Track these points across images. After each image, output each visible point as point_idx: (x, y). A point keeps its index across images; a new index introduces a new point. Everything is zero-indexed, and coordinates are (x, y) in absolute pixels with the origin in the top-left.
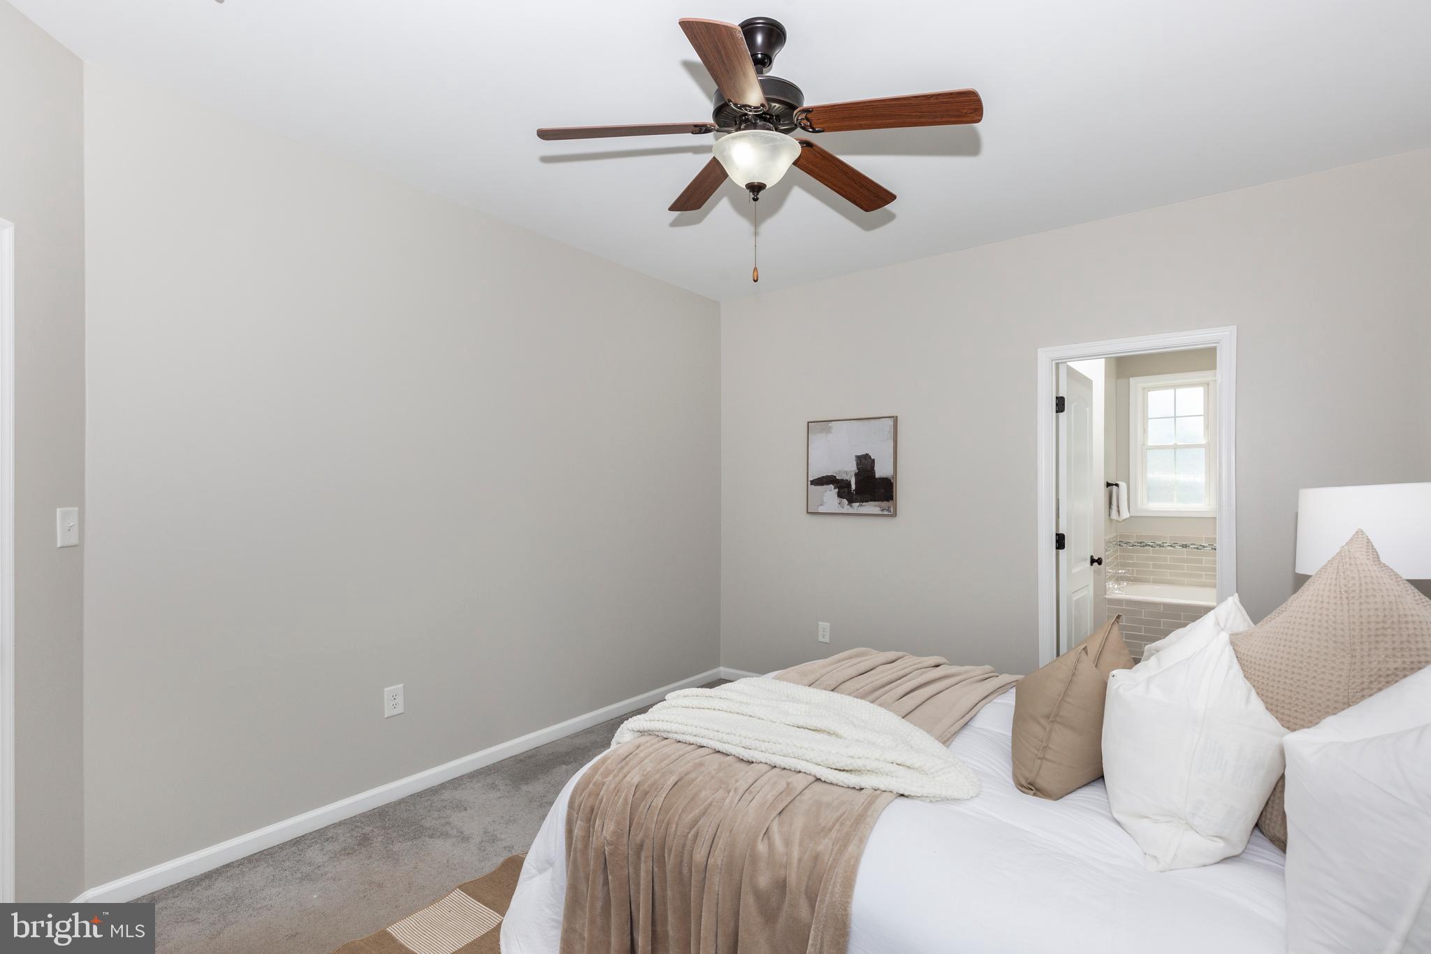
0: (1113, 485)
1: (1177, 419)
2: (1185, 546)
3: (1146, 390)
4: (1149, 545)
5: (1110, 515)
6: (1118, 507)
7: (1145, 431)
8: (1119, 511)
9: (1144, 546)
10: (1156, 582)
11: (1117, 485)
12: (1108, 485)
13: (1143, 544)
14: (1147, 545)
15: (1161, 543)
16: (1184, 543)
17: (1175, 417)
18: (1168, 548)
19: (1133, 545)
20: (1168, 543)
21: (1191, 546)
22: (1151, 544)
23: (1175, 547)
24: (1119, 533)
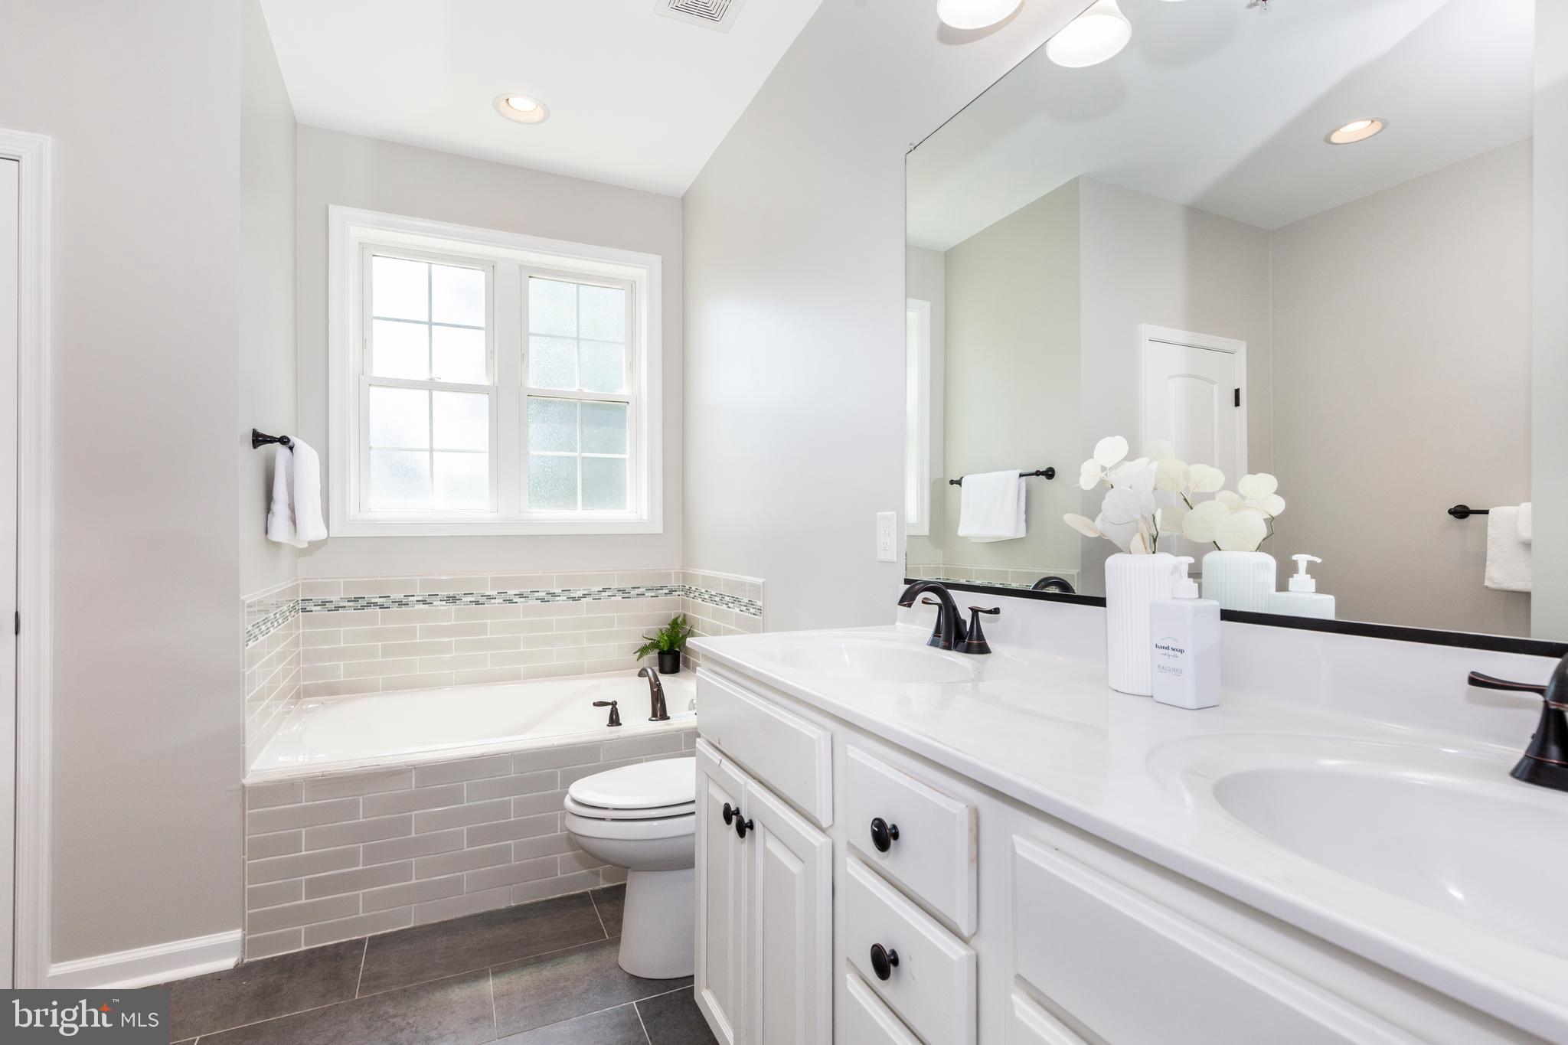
0: (271, 440)
1: (433, 321)
2: (453, 599)
3: (366, 252)
4: (375, 604)
5: (269, 529)
6: (292, 508)
7: (365, 343)
8: (294, 521)
9: (363, 608)
10: (392, 687)
11: (284, 441)
12: (259, 439)
13: (362, 602)
14: (369, 605)
15: (402, 596)
16: (451, 593)
17: (430, 323)
18: (421, 606)
19: (337, 608)
20: (414, 596)
21: (464, 599)
22: (380, 601)
23: (435, 603)
24: (302, 579)
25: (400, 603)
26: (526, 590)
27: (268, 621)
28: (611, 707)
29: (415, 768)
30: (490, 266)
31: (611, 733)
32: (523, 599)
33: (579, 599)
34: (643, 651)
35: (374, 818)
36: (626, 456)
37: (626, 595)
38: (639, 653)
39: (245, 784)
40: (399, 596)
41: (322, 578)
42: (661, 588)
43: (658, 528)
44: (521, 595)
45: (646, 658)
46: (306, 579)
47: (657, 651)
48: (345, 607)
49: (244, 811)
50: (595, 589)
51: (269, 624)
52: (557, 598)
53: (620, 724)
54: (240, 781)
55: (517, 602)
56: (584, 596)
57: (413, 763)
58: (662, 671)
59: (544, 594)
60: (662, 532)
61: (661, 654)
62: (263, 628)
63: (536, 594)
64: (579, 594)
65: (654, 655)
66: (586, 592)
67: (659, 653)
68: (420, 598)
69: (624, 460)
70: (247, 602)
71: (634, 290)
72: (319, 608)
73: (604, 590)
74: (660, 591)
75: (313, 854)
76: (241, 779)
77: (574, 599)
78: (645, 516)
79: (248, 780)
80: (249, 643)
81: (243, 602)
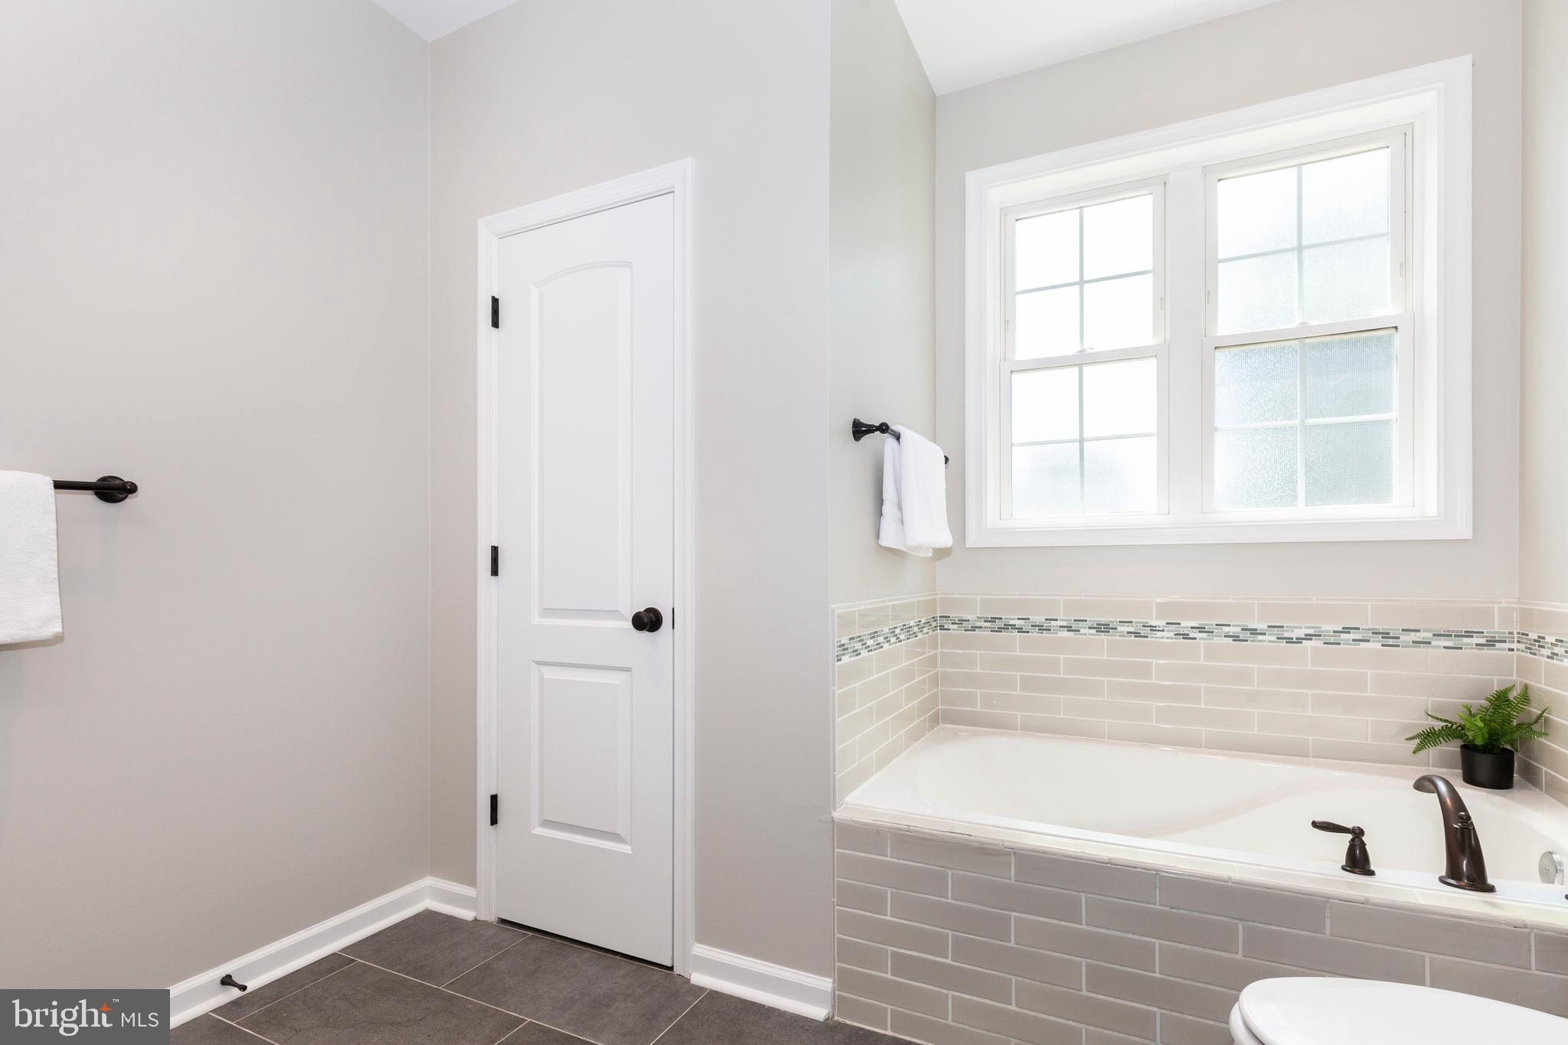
1: (1085, 286)
2: (1103, 628)
3: (1010, 215)
4: (1013, 627)
5: (878, 536)
6: (900, 508)
7: (1007, 324)
9: (1000, 630)
10: (1032, 728)
11: (884, 428)
12: (860, 430)
13: (999, 624)
14: (1007, 627)
15: (1042, 619)
16: (1103, 620)
17: (1082, 282)
18: (1065, 634)
19: (974, 629)
20: (1057, 620)
21: (1120, 629)
22: (1018, 623)
23: (1082, 631)
24: (941, 594)
25: (1041, 628)
26: (1209, 622)
27: (880, 636)
28: (1350, 837)
29: (1014, 853)
30: (1159, 183)
31: (1350, 884)
32: (1204, 635)
33: (1299, 640)
34: (1428, 738)
35: (964, 904)
36: (1392, 415)
37: (1391, 641)
38: (1417, 741)
39: (834, 816)
40: (1039, 619)
41: (959, 594)
42: (1469, 634)
43: (1462, 527)
44: (1201, 629)
45: (1432, 752)
46: (943, 594)
47: (1460, 742)
48: (981, 627)
49: (834, 850)
50: (1328, 627)
51: (881, 639)
52: (1260, 637)
53: (1371, 873)
54: (831, 813)
55: (1195, 639)
56: (1308, 637)
57: (1012, 845)
58: (1471, 779)
59: (1238, 629)
60: (1470, 537)
61: (1468, 749)
62: (870, 642)
63: (1226, 629)
64: (1300, 633)
65: (1453, 747)
66: (1311, 632)
67: (1463, 747)
68: (1064, 624)
69: (1388, 422)
70: (837, 611)
71: (1409, 142)
72: (956, 626)
73: (1347, 630)
74: (1466, 640)
75: (897, 923)
76: (832, 810)
77: (1289, 640)
78: (1432, 509)
79: (838, 814)
80: (843, 658)
81: (833, 611)
